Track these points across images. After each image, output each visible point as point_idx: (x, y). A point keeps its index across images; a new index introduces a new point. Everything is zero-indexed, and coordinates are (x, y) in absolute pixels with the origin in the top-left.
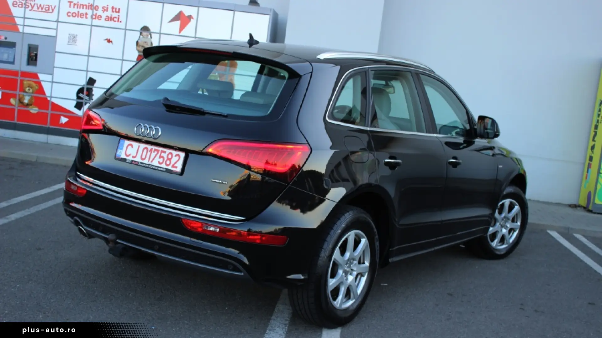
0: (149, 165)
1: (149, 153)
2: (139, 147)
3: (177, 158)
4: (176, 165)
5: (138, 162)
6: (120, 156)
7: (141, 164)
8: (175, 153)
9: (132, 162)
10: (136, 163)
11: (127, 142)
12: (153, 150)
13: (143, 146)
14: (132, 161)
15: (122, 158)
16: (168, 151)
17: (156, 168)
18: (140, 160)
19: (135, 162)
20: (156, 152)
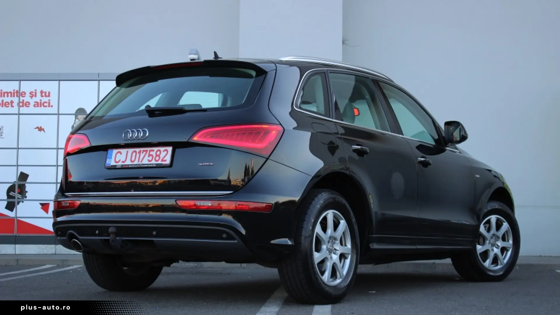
0: (139, 165)
1: (138, 155)
2: (127, 152)
3: (166, 152)
4: (165, 159)
6: (110, 164)
7: (131, 166)
8: (162, 149)
10: (127, 166)
11: (115, 151)
12: (142, 152)
13: (131, 150)
16: (156, 149)
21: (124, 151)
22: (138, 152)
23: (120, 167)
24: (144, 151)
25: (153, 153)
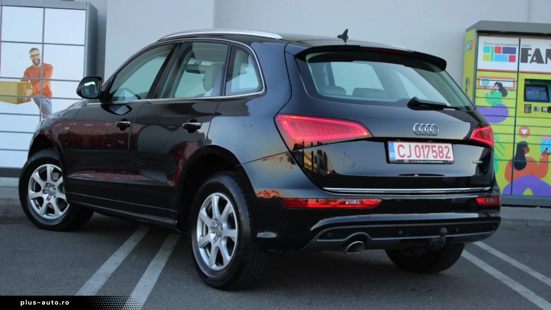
1: (422, 150)
2: (410, 146)
3: (447, 149)
4: (448, 156)
5: (416, 160)
6: (395, 158)
7: (419, 162)
8: (443, 145)
9: (411, 162)
10: (415, 162)
11: (396, 144)
12: (424, 147)
13: (413, 145)
14: (410, 160)
15: (398, 160)
16: (437, 145)
17: (434, 162)
18: (416, 158)
19: (413, 160)
20: (427, 148)
21: (406, 144)
22: (420, 148)
23: (408, 162)
24: (426, 146)
25: (436, 149)
